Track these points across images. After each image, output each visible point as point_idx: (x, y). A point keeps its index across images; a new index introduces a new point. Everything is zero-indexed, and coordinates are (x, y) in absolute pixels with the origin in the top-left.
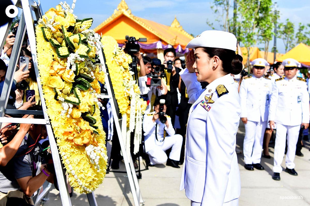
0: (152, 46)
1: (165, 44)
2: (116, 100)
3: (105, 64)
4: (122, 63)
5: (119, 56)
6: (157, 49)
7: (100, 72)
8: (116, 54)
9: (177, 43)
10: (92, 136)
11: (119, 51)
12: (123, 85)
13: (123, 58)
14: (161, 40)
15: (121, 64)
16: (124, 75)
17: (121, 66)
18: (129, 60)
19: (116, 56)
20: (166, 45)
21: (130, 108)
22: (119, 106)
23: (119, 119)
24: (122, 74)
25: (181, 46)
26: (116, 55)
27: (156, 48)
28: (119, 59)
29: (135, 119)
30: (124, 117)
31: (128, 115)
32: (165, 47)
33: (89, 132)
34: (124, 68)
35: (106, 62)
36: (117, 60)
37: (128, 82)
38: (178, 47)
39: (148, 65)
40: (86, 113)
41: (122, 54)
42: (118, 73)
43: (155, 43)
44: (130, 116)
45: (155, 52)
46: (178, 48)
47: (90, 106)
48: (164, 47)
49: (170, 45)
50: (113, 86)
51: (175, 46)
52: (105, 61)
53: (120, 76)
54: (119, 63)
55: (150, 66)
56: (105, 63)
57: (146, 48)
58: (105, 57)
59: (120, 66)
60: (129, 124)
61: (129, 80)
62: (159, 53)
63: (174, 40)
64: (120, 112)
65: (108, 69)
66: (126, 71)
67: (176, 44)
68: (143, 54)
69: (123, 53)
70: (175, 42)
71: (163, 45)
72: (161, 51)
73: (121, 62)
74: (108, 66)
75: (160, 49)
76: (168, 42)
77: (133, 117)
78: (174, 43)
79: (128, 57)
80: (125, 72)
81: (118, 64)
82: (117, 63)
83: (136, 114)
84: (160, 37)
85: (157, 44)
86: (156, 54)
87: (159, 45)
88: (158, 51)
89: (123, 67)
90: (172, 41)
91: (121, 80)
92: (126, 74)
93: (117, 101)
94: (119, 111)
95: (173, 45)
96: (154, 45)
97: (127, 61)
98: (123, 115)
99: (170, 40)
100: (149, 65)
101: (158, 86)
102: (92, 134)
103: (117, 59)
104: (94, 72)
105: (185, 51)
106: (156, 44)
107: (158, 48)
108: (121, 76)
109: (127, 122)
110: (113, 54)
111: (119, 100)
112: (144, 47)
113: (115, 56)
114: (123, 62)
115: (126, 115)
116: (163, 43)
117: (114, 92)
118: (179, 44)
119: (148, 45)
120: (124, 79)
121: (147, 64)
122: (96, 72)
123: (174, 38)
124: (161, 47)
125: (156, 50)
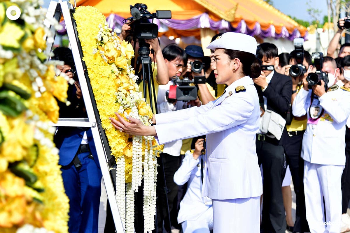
0: (190, 24)
1: (216, 20)
2: (104, 131)
3: (82, 61)
4: (113, 58)
5: (108, 44)
6: (201, 28)
7: (57, 79)
8: (102, 41)
9: (238, 16)
10: (30, 209)
11: (108, 36)
12: (117, 101)
13: (116, 49)
14: (208, 12)
15: (111, 61)
16: (118, 82)
17: (113, 64)
18: (127, 51)
19: (103, 45)
20: (216, 22)
21: (132, 145)
22: (109, 143)
23: (110, 168)
24: (114, 80)
25: (247, 22)
26: (102, 43)
27: (199, 27)
28: (108, 50)
29: (143, 167)
30: (121, 164)
31: (129, 160)
32: (216, 24)
33: (23, 202)
34: (118, 68)
35: (83, 58)
36: (103, 52)
37: (126, 96)
38: (241, 24)
39: (177, 62)
40: (17, 163)
41: (115, 41)
42: (107, 78)
43: (196, 17)
44: (131, 161)
45: (197, 34)
46: (240, 27)
47: (25, 148)
48: (213, 24)
49: (225, 20)
50: (97, 102)
51: (235, 22)
52: (82, 55)
53: (111, 83)
54: (109, 58)
55: (182, 63)
56: (81, 58)
57: (180, 28)
58: (81, 47)
59: (110, 64)
60: (131, 176)
61: (128, 90)
62: (205, 36)
63: (233, 12)
64: (111, 154)
65: (88, 70)
66: (122, 74)
67: (236, 19)
68: (175, 39)
69: (115, 39)
70: (234, 14)
71: (211, 21)
72: (207, 32)
73: (113, 56)
74: (86, 64)
75: (206, 29)
76: (221, 16)
77: (137, 163)
78: (233, 16)
79: (125, 46)
80: (120, 76)
81: (107, 60)
82: (105, 58)
83: (143, 157)
84: (206, 6)
85: (201, 20)
86: (199, 38)
87: (205, 22)
88: (202, 33)
89: (117, 66)
90: (228, 13)
91: (113, 91)
92: (123, 79)
93: (106, 132)
94: (111, 152)
95: (230, 20)
96: (195, 21)
97: (123, 54)
98: (118, 159)
99: (226, 12)
100: (180, 62)
101: (191, 101)
102: (29, 203)
103: (104, 50)
104: (44, 78)
105: (255, 31)
106: (198, 19)
107: (203, 27)
108: (113, 83)
109: (127, 173)
110: (97, 40)
111: (109, 131)
112: (175, 25)
113: (101, 46)
114: (115, 56)
115: (124, 159)
116: (212, 17)
117: (99, 115)
118: (242, 19)
119: (183, 22)
120: (119, 89)
121: (176, 59)
122: (48, 78)
123: (233, 8)
124: (208, 26)
125: (198, 30)
